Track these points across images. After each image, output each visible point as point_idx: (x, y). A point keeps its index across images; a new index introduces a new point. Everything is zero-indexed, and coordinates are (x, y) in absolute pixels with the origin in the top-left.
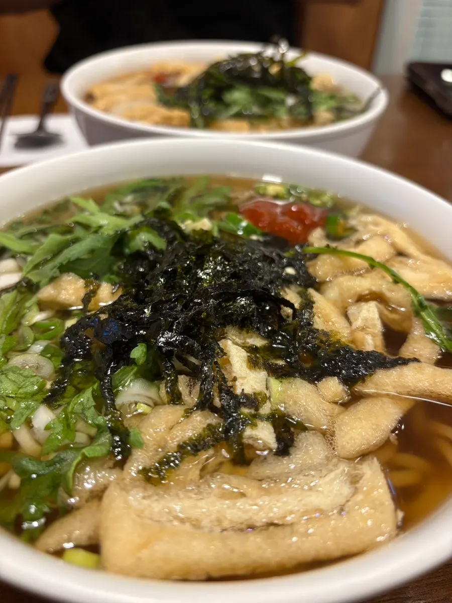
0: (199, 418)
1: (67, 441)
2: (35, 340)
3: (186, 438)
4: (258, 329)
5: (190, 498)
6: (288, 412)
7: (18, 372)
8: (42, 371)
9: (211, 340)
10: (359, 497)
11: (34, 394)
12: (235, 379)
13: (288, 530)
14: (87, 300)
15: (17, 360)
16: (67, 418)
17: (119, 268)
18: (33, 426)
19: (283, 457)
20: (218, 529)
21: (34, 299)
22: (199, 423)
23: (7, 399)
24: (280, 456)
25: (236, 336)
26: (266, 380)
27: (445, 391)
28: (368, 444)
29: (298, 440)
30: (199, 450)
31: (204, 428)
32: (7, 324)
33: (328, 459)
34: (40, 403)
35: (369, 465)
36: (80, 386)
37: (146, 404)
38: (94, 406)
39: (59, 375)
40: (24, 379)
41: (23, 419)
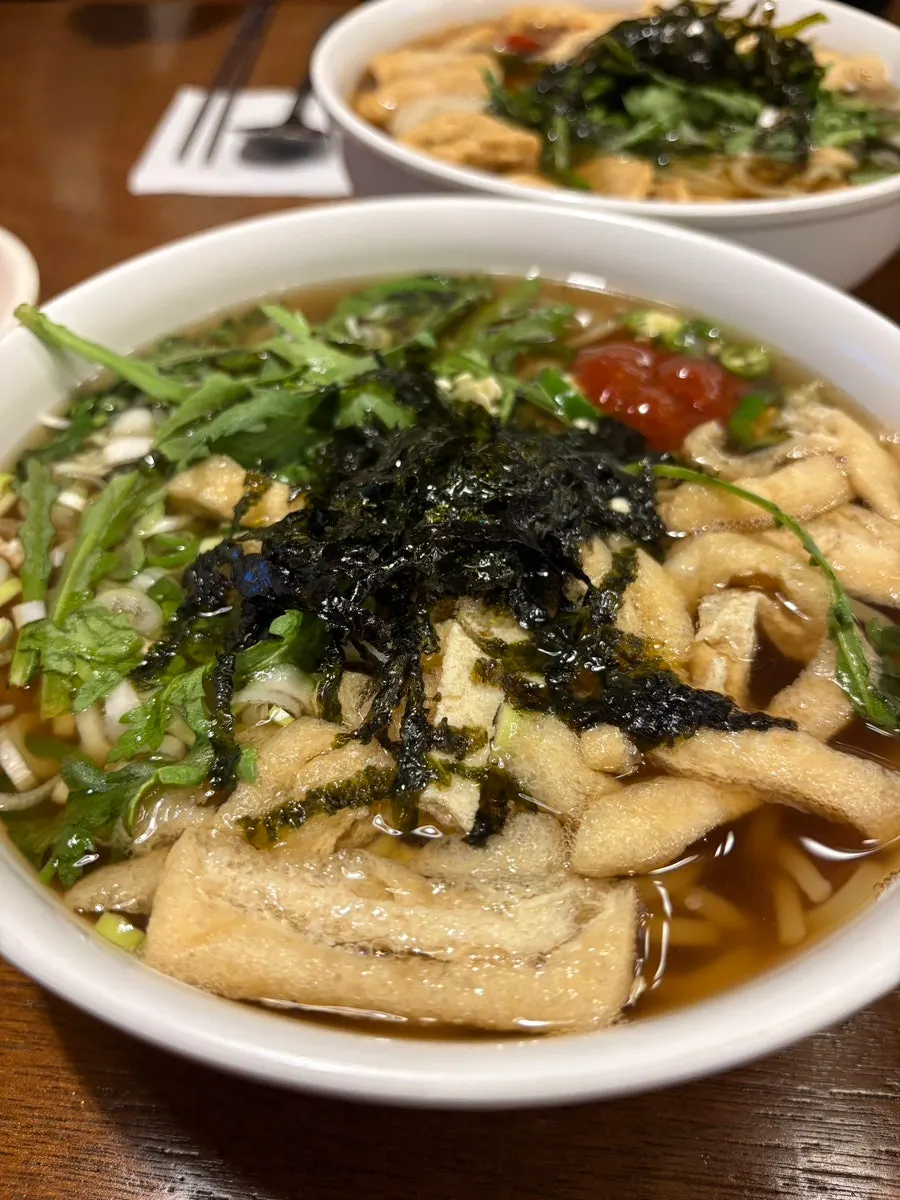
0: (354, 754)
1: (147, 748)
2: (147, 565)
3: (324, 783)
4: (517, 611)
5: (304, 880)
6: (514, 771)
7: (106, 617)
8: (143, 622)
9: (421, 621)
10: (576, 947)
11: (118, 660)
12: (438, 698)
13: (438, 968)
14: (242, 507)
15: (109, 597)
16: (156, 708)
17: (318, 452)
18: (104, 713)
19: (475, 848)
20: (331, 941)
21: (161, 493)
22: (355, 760)
23: (78, 660)
24: (471, 844)
25: (473, 618)
26: (498, 709)
27: (820, 794)
28: (632, 859)
29: (512, 824)
30: (340, 807)
31: (359, 771)
32: (109, 531)
33: (550, 869)
34: (124, 677)
35: (618, 896)
36: (197, 658)
37: (287, 711)
38: (202, 698)
39: (166, 635)
40: (113, 630)
41: (94, 698)
